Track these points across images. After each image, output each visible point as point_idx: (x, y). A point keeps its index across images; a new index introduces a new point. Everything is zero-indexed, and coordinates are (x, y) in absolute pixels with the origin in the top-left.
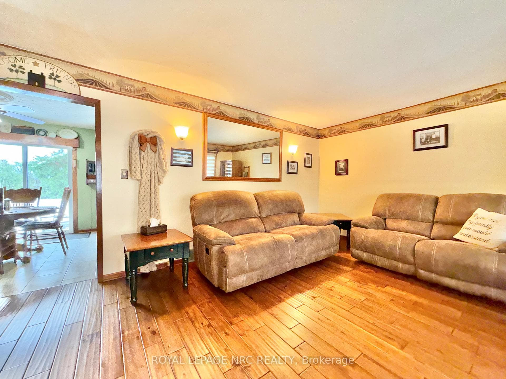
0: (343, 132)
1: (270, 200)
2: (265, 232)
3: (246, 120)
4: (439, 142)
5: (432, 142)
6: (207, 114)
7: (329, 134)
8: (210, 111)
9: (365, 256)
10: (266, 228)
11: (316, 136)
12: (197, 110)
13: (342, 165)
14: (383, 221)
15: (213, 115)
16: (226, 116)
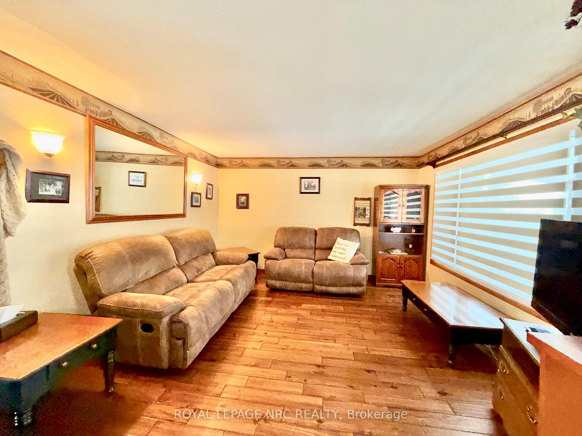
0: (244, 166)
1: (187, 242)
2: (188, 282)
3: (147, 136)
4: (315, 189)
5: (311, 189)
6: (94, 120)
7: (229, 165)
8: (97, 116)
9: (278, 284)
10: (188, 277)
11: (216, 165)
12: (75, 110)
13: (243, 199)
14: (283, 251)
15: (104, 124)
16: (120, 127)
